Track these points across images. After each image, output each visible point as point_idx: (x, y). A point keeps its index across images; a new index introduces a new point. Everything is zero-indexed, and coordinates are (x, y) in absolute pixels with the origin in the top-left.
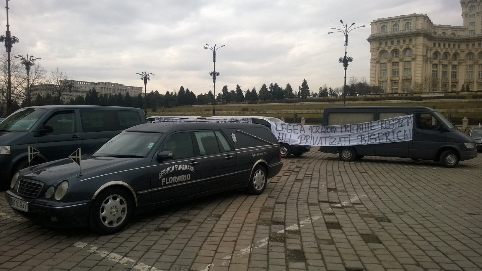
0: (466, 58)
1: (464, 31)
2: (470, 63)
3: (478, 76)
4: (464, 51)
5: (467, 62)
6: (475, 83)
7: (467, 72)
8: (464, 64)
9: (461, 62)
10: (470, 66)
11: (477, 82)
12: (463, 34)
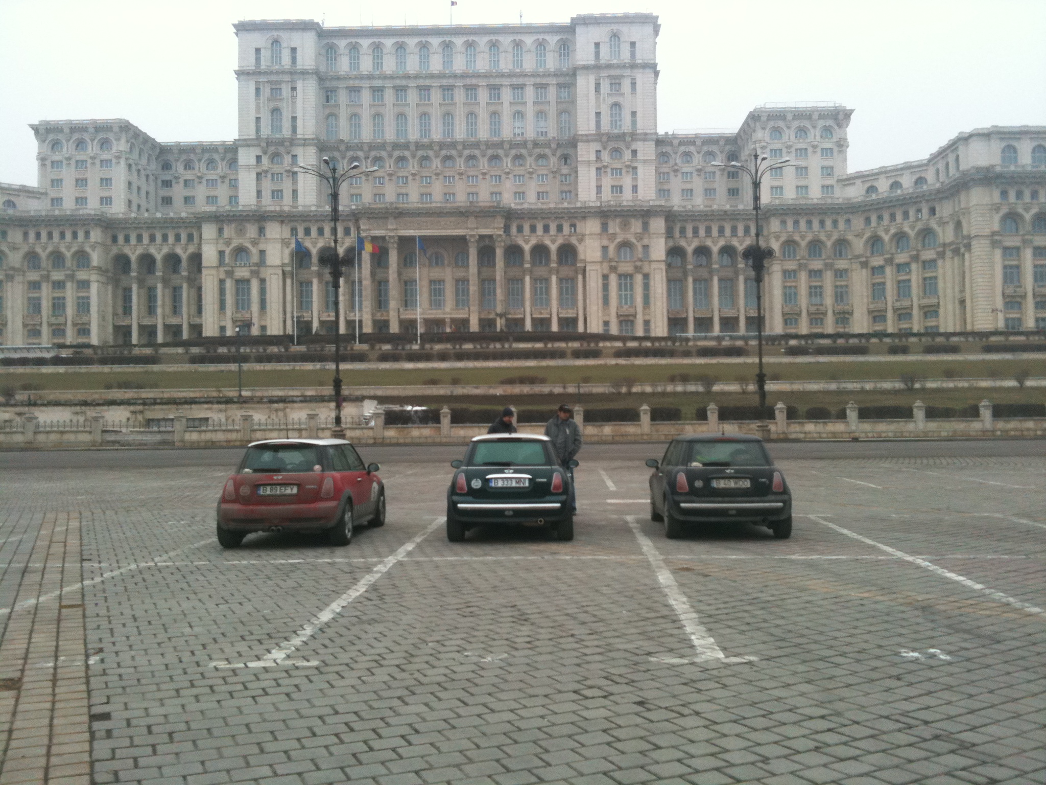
0: (26, 263)
1: (39, 198)
2: (34, 276)
3: (51, 309)
4: (17, 246)
5: (27, 274)
6: (45, 326)
7: (29, 298)
8: (19, 278)
9: (11, 272)
10: (35, 285)
11: (50, 325)
12: (33, 207)
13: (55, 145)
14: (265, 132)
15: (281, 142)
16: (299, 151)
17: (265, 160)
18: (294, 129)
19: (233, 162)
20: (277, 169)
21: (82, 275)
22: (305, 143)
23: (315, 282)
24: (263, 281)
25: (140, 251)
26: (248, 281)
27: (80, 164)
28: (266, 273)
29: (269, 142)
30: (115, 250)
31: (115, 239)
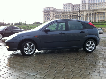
1: (63, 10)
13: (65, 5)
14: (83, 3)
15: (85, 4)
16: (86, 4)
17: (83, 6)
18: (86, 2)
19: (80, 6)
20: (84, 6)
21: (67, 17)
22: (87, 4)
23: (89, 17)
24: (84, 17)
25: (72, 15)
26: (82, 17)
27: (67, 7)
28: (84, 16)
29: (83, 4)
30: (70, 15)
31: (70, 14)
